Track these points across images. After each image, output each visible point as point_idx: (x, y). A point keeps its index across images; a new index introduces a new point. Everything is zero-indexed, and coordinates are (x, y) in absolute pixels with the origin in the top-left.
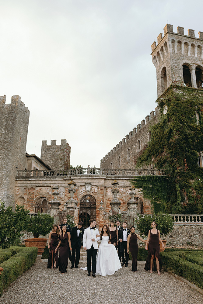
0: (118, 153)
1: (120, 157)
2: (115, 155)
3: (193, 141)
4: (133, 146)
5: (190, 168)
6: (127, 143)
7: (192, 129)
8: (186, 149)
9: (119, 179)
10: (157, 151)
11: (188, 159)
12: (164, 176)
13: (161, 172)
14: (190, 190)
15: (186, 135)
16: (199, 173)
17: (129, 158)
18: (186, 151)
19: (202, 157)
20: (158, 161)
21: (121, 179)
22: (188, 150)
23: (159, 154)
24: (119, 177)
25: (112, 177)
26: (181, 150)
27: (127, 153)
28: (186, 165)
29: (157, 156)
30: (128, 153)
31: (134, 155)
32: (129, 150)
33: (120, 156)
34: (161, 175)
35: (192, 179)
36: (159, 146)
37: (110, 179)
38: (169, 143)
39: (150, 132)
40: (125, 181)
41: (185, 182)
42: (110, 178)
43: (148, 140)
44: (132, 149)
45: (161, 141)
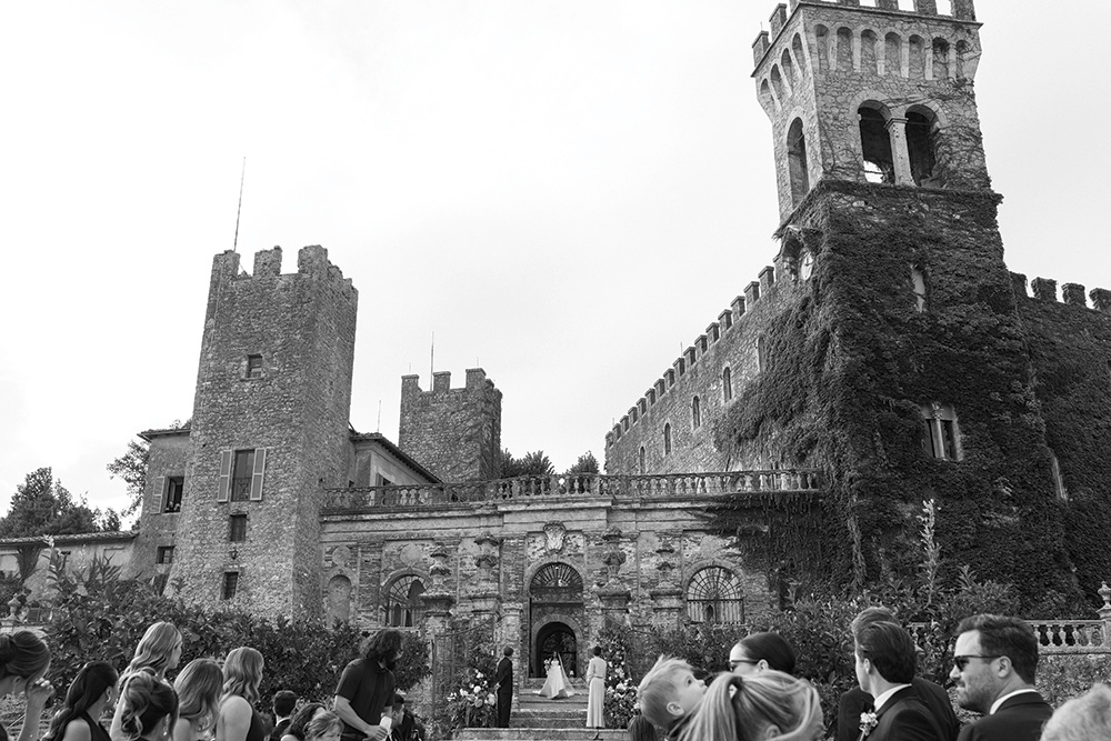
0: (661, 411)
1: (668, 426)
2: (652, 418)
3: (905, 369)
4: (709, 386)
5: (897, 464)
6: (689, 377)
7: (898, 326)
8: (881, 397)
9: (658, 505)
10: (787, 406)
11: (888, 431)
12: (809, 493)
13: (799, 479)
14: (901, 538)
15: (877, 350)
16: (929, 479)
17: (700, 429)
18: (881, 405)
19: (939, 423)
20: (790, 442)
21: (665, 505)
22: (887, 403)
23: (791, 417)
24: (655, 501)
25: (633, 502)
26: (861, 401)
27: (691, 410)
28: (881, 451)
29: (785, 424)
30: (694, 413)
31: (712, 417)
32: (696, 399)
33: (668, 421)
34: (800, 489)
35: (906, 500)
36: (790, 390)
37: (625, 507)
38: (823, 378)
39: (761, 339)
40: (677, 515)
41: (880, 511)
42: (626, 503)
43: (755, 366)
44: (705, 398)
45: (797, 371)
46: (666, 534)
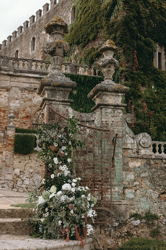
0: (14, 45)
1: (17, 51)
2: (9, 48)
3: (149, 24)
4: (41, 32)
5: (142, 67)
6: (31, 28)
7: (147, 4)
8: (139, 35)
9: (22, 74)
10: (86, 38)
11: (140, 50)
12: (97, 78)
13: (92, 71)
14: (140, 102)
15: (138, 12)
16: (154, 77)
17: (34, 52)
18: (138, 39)
19: (157, 53)
20: (86, 55)
21: (26, 75)
22: (141, 37)
23: (88, 43)
24: (21, 72)
25: (10, 71)
26: (130, 35)
27: (30, 44)
28: (136, 60)
29: (84, 47)
30: (32, 45)
31: (42, 46)
32: (34, 39)
33: (18, 49)
34: (92, 75)
35: (143, 85)
36: (90, 30)
37: (5, 73)
39: (74, 8)
40: (32, 80)
41: (133, 88)
42: (6, 71)
43: (69, 21)
44: (39, 38)
45: (95, 20)
46: (25, 89)
